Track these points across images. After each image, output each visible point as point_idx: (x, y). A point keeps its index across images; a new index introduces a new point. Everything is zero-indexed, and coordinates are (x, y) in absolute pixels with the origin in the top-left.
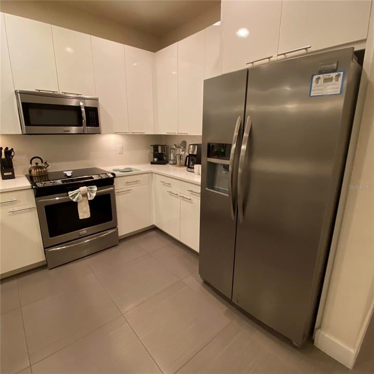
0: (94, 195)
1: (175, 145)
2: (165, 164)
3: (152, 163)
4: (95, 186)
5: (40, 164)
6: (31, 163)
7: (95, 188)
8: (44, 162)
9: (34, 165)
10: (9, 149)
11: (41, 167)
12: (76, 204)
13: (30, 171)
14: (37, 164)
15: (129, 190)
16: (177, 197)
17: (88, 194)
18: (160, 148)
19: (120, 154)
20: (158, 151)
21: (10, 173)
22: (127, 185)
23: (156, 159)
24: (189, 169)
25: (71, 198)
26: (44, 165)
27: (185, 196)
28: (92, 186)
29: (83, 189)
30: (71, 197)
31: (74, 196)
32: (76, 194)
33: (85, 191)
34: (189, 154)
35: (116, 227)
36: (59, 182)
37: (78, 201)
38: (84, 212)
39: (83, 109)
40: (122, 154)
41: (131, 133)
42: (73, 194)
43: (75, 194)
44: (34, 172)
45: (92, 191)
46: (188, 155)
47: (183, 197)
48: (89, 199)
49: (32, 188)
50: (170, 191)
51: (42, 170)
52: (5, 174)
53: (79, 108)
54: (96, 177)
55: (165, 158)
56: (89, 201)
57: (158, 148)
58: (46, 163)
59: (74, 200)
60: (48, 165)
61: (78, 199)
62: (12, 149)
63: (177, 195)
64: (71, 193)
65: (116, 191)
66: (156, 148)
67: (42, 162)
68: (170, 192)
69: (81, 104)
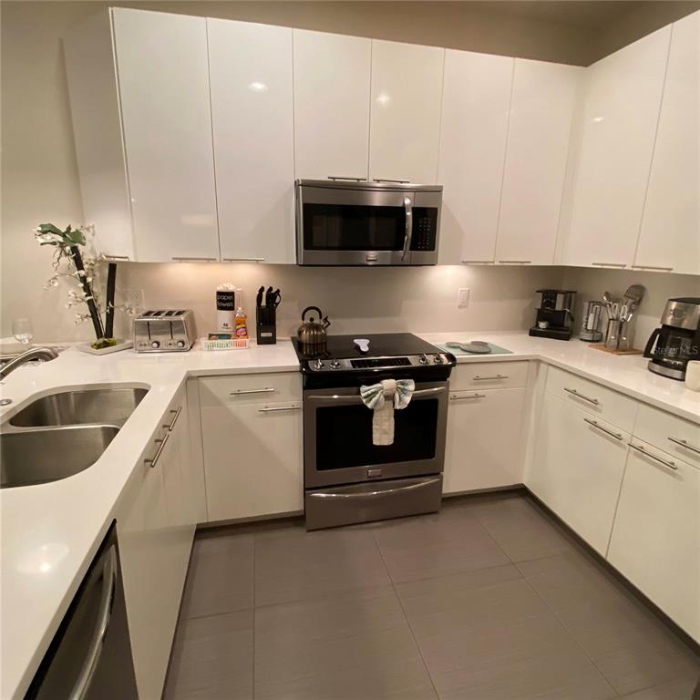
0: (408, 399)
1: (607, 294)
2: (567, 338)
3: (533, 333)
4: (412, 381)
5: (317, 321)
6: (303, 319)
7: (411, 386)
8: (323, 318)
9: (307, 321)
10: (274, 291)
11: (317, 327)
12: (371, 412)
13: (300, 333)
14: (312, 320)
15: (477, 396)
16: (620, 445)
17: (397, 396)
18: (560, 298)
19: (460, 307)
20: (554, 305)
21: (270, 335)
22: (475, 384)
23: (542, 325)
24: (657, 368)
25: (364, 401)
26: (322, 323)
27: (647, 448)
28: (407, 381)
29: (389, 384)
30: (365, 397)
31: (369, 397)
32: (374, 393)
33: (392, 389)
34: (664, 326)
35: (438, 474)
36: (347, 364)
37: (376, 408)
38: (383, 433)
39: (409, 214)
40: (466, 307)
41: (497, 263)
42: (369, 392)
43: (372, 393)
44: (305, 336)
45: (404, 391)
46: (660, 327)
47: (641, 449)
48: (398, 407)
49: (301, 371)
50: (592, 419)
51: (319, 333)
52: (263, 335)
53: (403, 209)
54: (415, 361)
55: (568, 323)
56: (396, 411)
57: (555, 299)
58: (326, 320)
59: (369, 406)
60: (329, 324)
61: (376, 404)
62: (278, 291)
63: (619, 437)
64: (365, 390)
65: (451, 395)
66: (549, 296)
67: (321, 318)
68: (594, 424)
69: (407, 202)
